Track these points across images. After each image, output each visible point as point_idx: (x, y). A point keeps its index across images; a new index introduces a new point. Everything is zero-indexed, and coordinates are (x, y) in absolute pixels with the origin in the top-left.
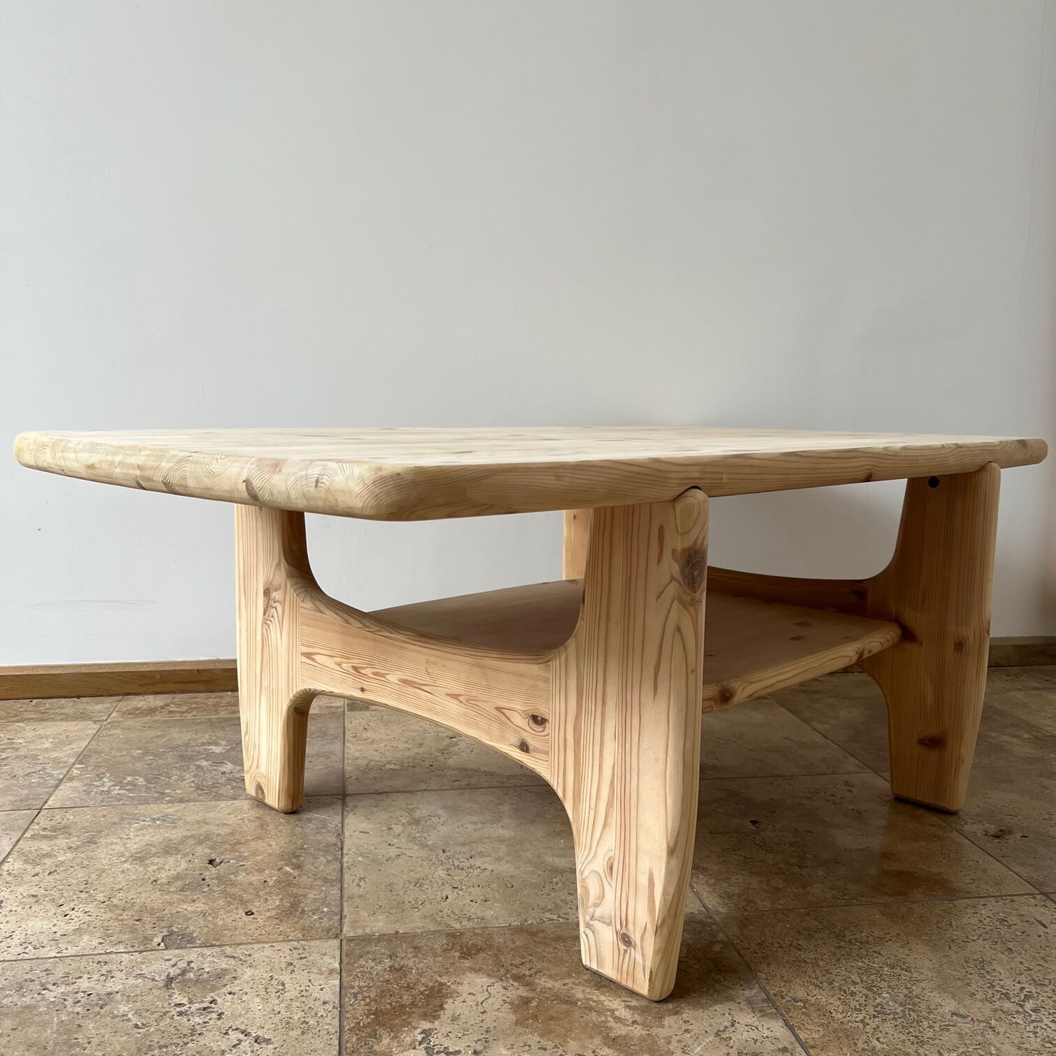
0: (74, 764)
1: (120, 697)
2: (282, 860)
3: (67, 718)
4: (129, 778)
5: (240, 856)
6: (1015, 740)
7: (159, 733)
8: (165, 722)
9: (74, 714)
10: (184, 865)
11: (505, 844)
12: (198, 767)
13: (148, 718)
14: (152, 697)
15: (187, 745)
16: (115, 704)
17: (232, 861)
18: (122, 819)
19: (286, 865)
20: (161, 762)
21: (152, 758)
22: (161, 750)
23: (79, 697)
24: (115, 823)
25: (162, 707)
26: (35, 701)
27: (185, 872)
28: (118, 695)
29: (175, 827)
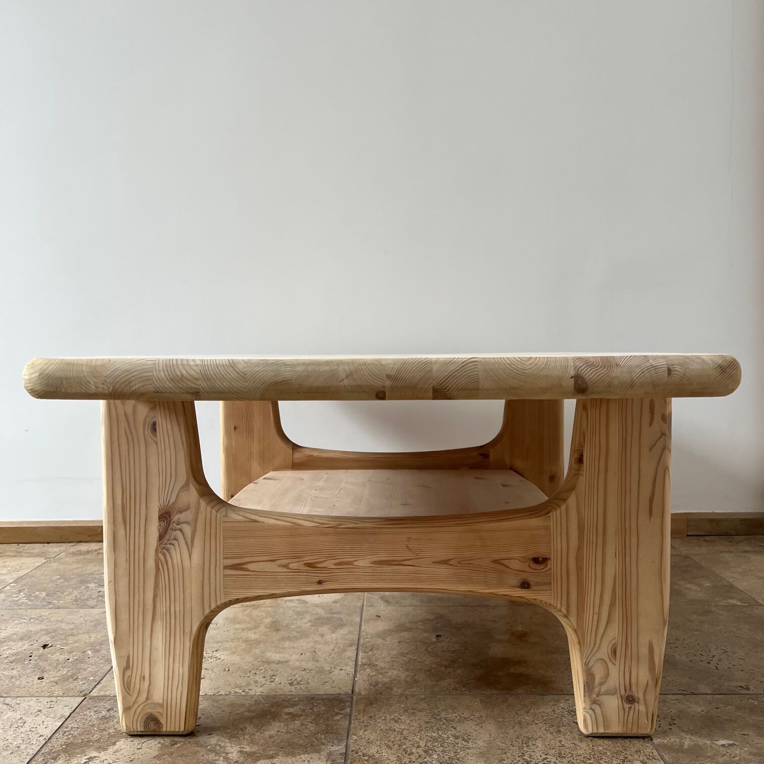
0: (11, 583)
1: (74, 544)
2: (90, 646)
3: (31, 555)
4: (37, 593)
5: (66, 643)
6: (695, 587)
7: (80, 566)
8: (90, 559)
9: (37, 553)
10: (26, 647)
11: (248, 643)
12: (88, 587)
13: (82, 557)
14: (95, 544)
15: (92, 574)
16: (68, 548)
17: (58, 646)
18: (12, 617)
19: (90, 650)
20: (66, 583)
21: (62, 581)
22: (72, 576)
23: (48, 543)
24: (5, 620)
25: (95, 551)
26: (20, 545)
27: (23, 651)
28: (73, 542)
29: (41, 624)
